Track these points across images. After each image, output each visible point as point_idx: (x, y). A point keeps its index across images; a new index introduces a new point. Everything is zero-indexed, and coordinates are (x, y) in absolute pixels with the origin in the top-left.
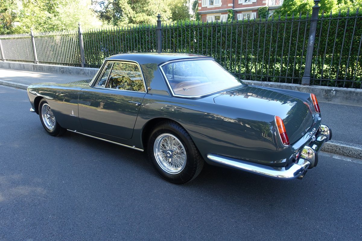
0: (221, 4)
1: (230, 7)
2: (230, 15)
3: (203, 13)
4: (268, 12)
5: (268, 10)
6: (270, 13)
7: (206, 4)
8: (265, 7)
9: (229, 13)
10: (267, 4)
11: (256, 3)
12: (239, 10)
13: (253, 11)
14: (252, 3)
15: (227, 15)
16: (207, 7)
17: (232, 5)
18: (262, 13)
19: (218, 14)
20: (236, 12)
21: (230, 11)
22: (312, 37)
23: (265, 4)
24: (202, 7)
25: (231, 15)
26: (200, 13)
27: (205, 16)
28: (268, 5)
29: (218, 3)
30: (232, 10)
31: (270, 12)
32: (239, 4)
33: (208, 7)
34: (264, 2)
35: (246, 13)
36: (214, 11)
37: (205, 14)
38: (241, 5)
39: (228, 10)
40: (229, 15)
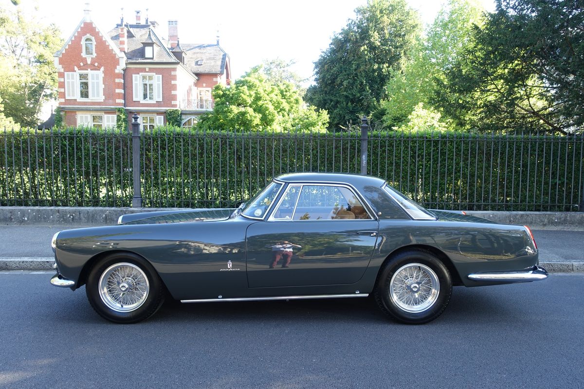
0: (103, 97)
1: (119, 104)
2: (121, 116)
3: (69, 109)
4: (181, 116)
5: (181, 114)
6: (183, 119)
7: (73, 95)
8: (176, 110)
9: (118, 113)
10: (178, 106)
11: (162, 103)
12: (135, 110)
13: (159, 113)
14: (155, 103)
15: (115, 116)
16: (76, 100)
17: (122, 101)
18: (173, 118)
19: (99, 113)
20: (130, 112)
21: (120, 110)
22: (364, 157)
23: (175, 106)
24: (66, 98)
25: (123, 116)
26: (63, 108)
27: (73, 114)
28: (180, 107)
29: (98, 95)
30: (123, 108)
31: (183, 117)
32: (135, 101)
33: (78, 101)
34: (173, 103)
35: (149, 116)
36: (90, 108)
37: (74, 111)
38: (137, 103)
39: (116, 108)
40: (118, 116)
